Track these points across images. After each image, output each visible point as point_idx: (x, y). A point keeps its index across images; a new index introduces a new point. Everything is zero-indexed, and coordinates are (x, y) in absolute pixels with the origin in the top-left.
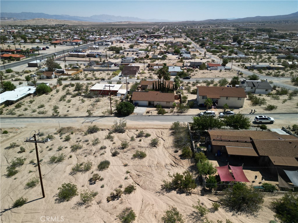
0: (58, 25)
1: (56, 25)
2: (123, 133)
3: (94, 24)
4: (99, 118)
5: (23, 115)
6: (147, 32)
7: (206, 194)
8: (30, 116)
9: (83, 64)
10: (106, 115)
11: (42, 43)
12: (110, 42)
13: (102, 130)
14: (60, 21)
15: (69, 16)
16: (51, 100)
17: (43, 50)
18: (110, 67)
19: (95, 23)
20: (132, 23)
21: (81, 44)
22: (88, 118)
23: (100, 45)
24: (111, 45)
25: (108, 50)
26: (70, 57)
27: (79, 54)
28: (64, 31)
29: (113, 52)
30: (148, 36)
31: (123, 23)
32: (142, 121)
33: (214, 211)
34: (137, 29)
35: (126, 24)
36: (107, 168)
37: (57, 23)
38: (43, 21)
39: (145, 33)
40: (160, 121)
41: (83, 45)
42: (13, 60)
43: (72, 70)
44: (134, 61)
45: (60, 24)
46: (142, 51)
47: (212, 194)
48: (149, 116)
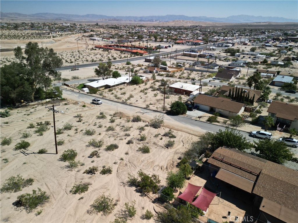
0: (193, 26)
1: (191, 26)
2: (156, 129)
3: (228, 25)
4: (152, 111)
5: (106, 97)
6: (286, 34)
7: (157, 203)
8: (109, 99)
9: (189, 63)
10: (159, 111)
11: (168, 42)
12: (231, 43)
13: (144, 122)
14: (196, 23)
15: (206, 17)
16: (135, 90)
17: (165, 48)
18: (213, 69)
19: (230, 24)
20: (274, 24)
21: (201, 45)
22: (144, 109)
23: (220, 46)
24: (231, 47)
25: (224, 51)
26: (183, 56)
27: (191, 54)
28: (193, 32)
29: (227, 54)
30: (283, 39)
31: (261, 24)
32: (184, 123)
33: (145, 219)
34: (276, 30)
35: (265, 25)
36: (113, 150)
37: (193, 25)
38: (181, 23)
39: (282, 35)
40: (201, 128)
41: (203, 45)
42: (138, 55)
43: (176, 68)
44: (245, 65)
45: (194, 25)
46: (262, 55)
47: (163, 205)
48: (196, 120)
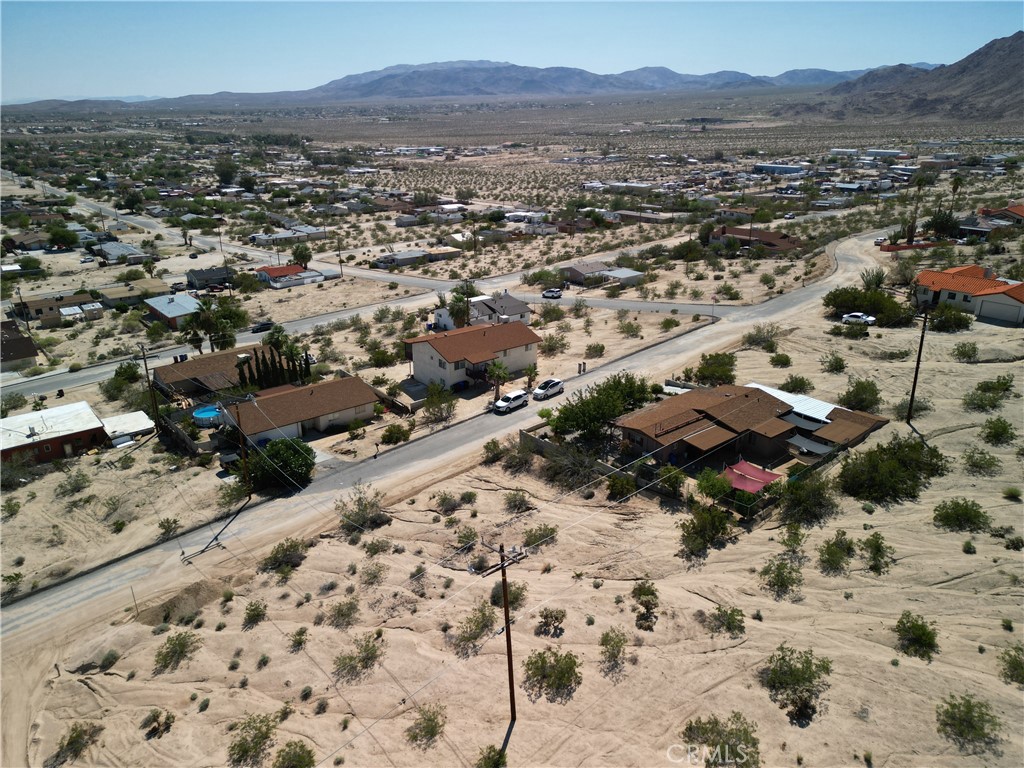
13: (312, 545)
22: (172, 542)
